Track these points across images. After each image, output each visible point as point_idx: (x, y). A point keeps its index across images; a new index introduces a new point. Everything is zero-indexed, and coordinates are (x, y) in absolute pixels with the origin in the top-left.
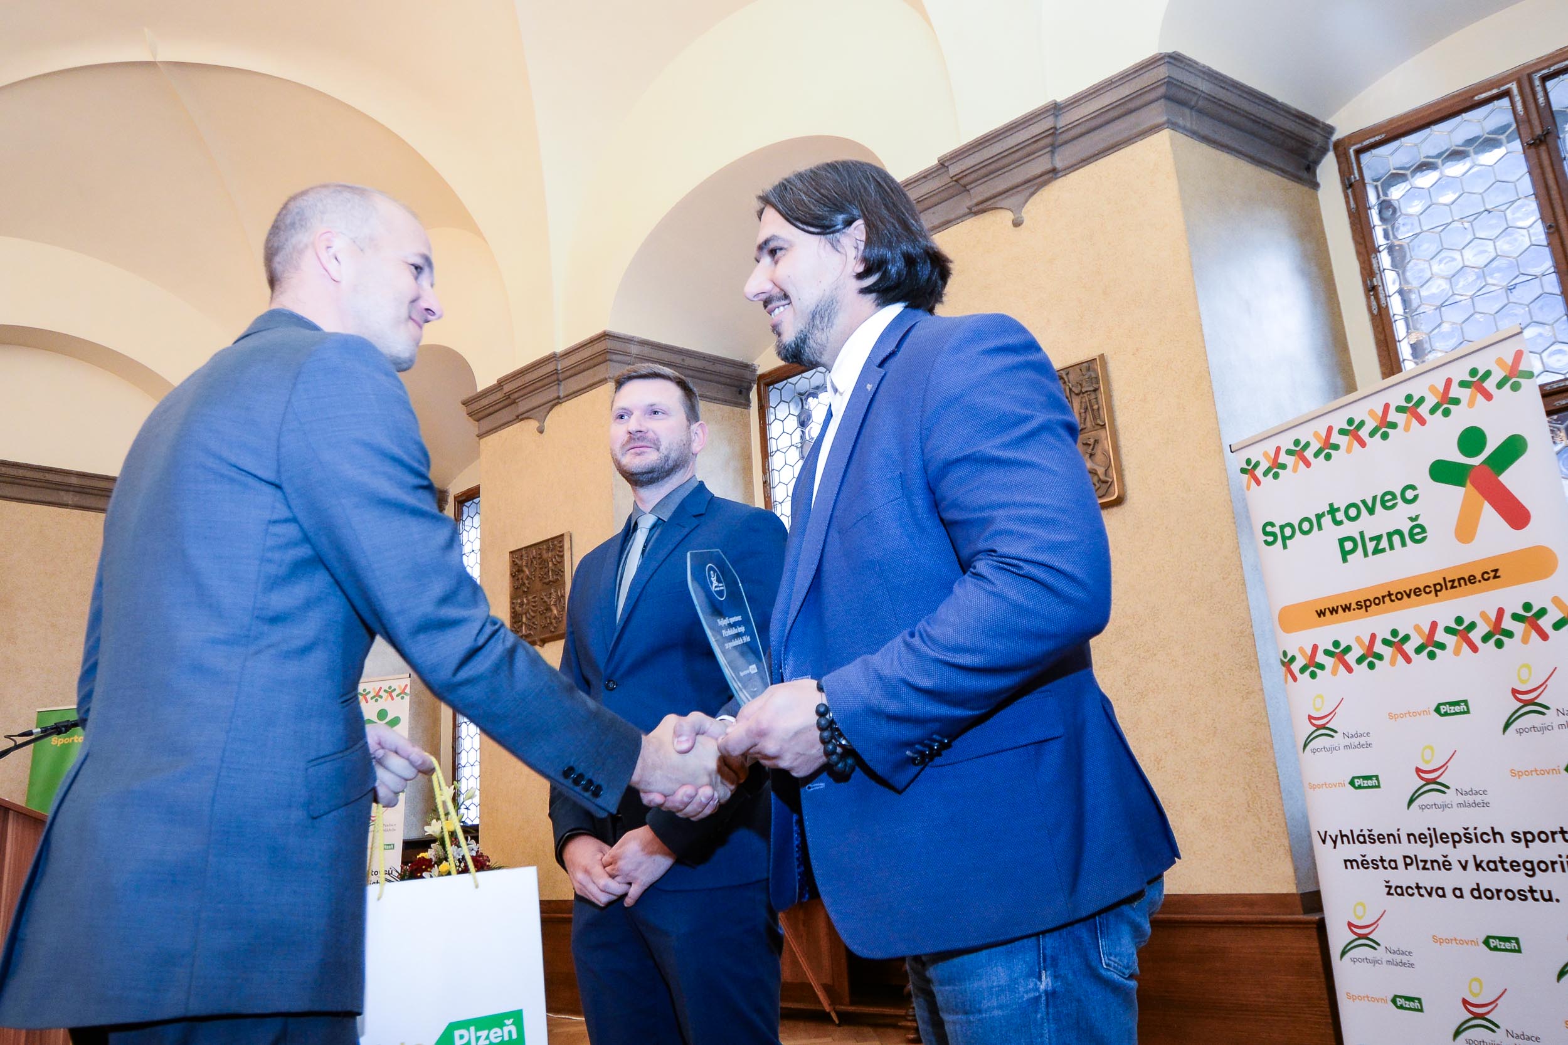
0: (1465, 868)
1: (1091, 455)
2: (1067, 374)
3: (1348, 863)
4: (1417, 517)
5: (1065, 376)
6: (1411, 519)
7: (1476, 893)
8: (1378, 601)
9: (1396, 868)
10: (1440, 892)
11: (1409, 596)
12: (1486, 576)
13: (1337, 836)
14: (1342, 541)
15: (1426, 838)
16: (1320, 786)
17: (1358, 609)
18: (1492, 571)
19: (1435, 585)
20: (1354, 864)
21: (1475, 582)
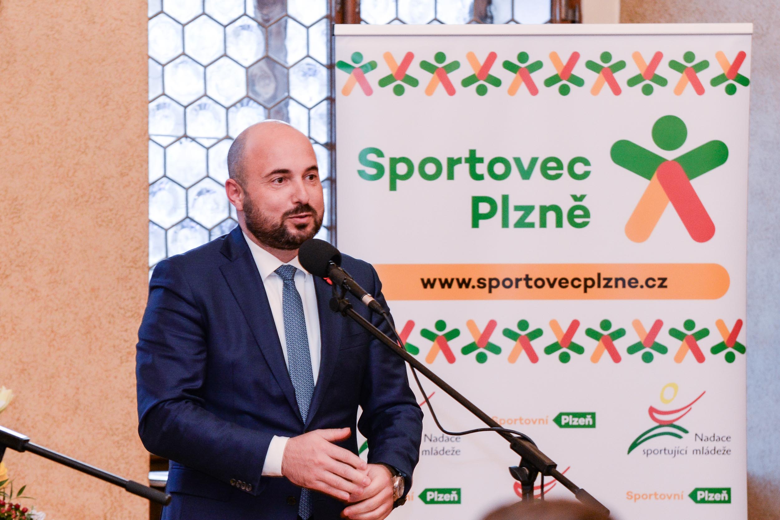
4: (582, 197)
6: (575, 198)
8: (509, 283)
11: (552, 286)
12: (651, 283)
14: (476, 201)
17: (479, 287)
18: (659, 279)
19: (586, 280)
21: (635, 287)
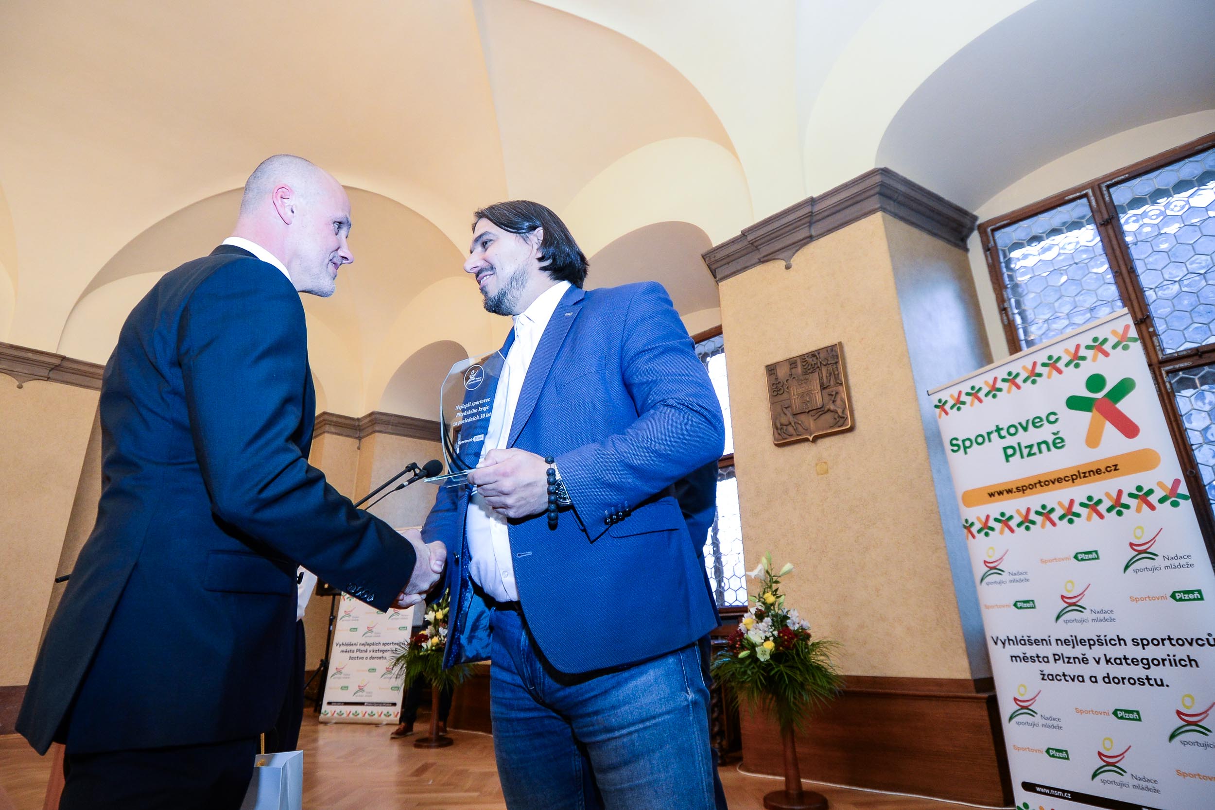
0: (1098, 662)
1: (834, 402)
2: (819, 353)
3: (1014, 658)
4: (1058, 432)
5: (817, 355)
6: (1054, 434)
7: (1107, 680)
8: (1032, 486)
9: (1048, 662)
10: (1080, 679)
11: (1053, 483)
12: (1109, 469)
13: (1005, 640)
14: (1005, 449)
15: (1069, 642)
16: (993, 607)
17: (1017, 491)
18: (1113, 466)
19: (1072, 476)
20: (1018, 659)
21: (1100, 474)
